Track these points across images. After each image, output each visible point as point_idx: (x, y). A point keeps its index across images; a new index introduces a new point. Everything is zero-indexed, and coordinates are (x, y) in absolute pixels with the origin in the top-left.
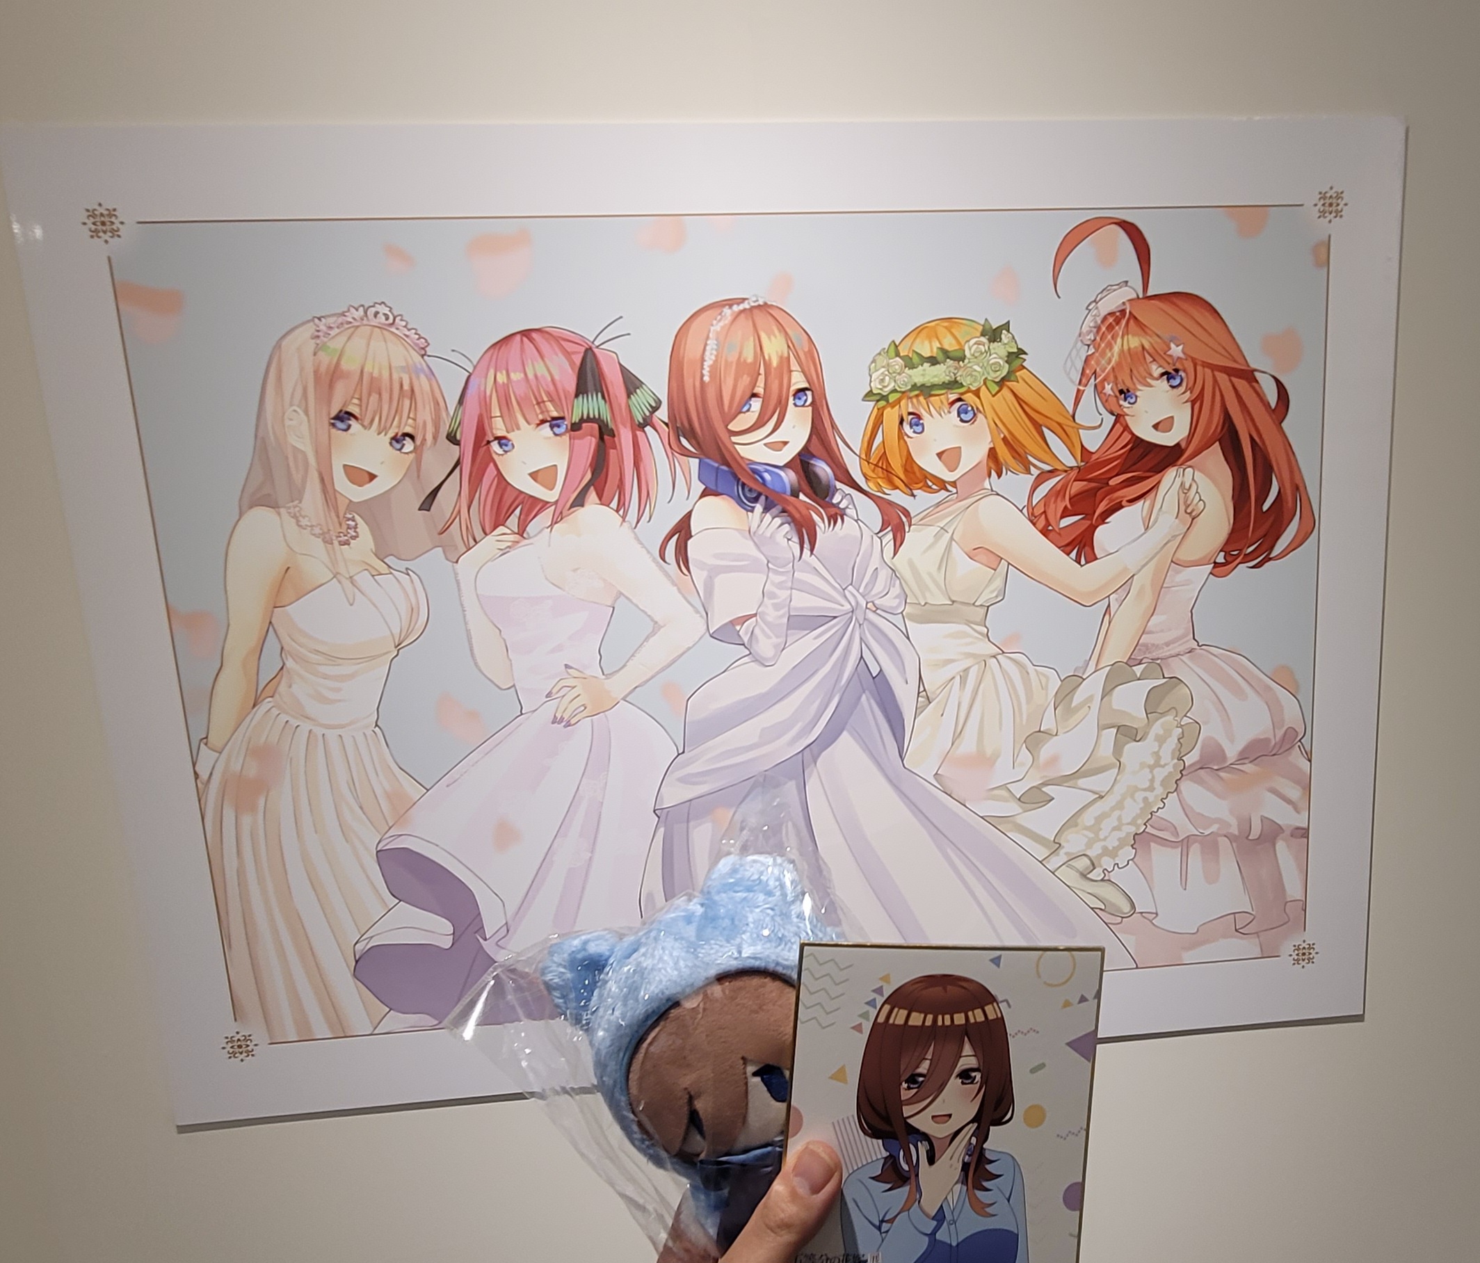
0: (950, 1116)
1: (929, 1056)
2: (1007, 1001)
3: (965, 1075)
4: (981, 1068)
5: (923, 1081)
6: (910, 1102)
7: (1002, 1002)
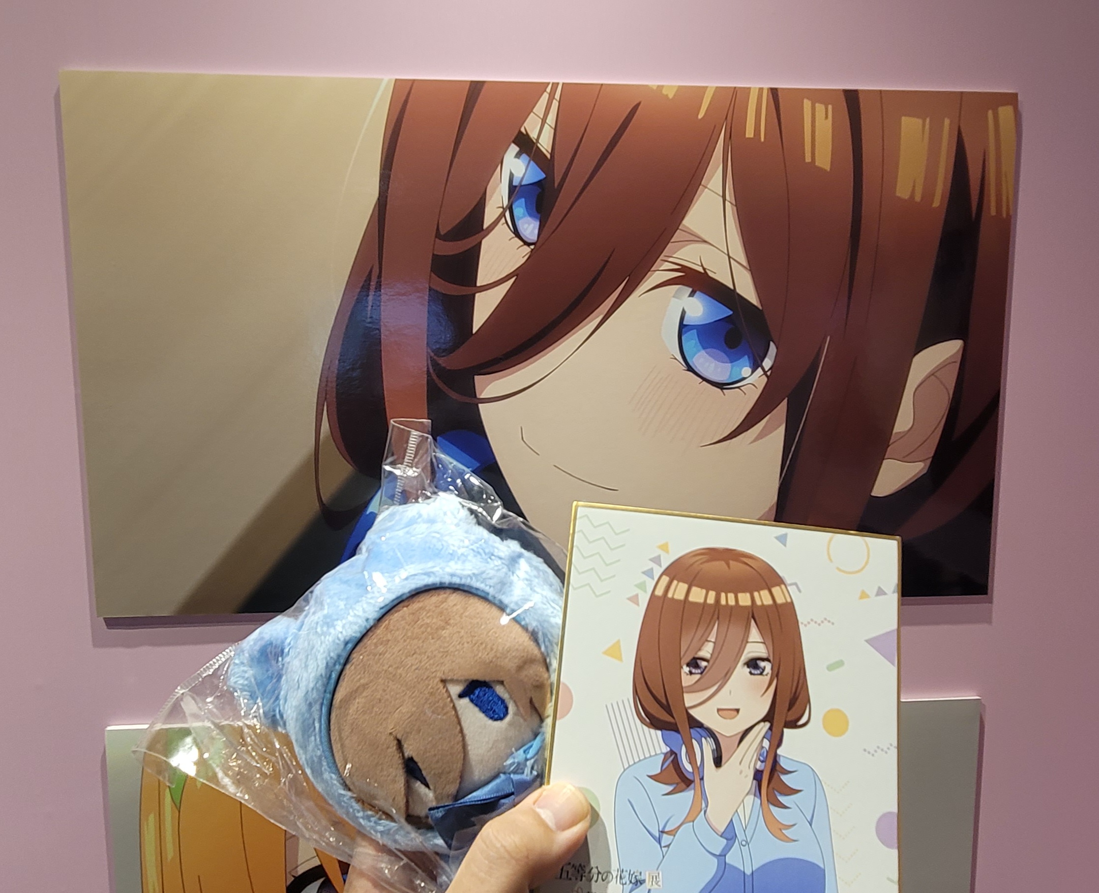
0: (738, 711)
1: (712, 638)
2: (796, 584)
3: (753, 664)
4: (772, 660)
5: (706, 667)
6: (693, 689)
7: (791, 585)
